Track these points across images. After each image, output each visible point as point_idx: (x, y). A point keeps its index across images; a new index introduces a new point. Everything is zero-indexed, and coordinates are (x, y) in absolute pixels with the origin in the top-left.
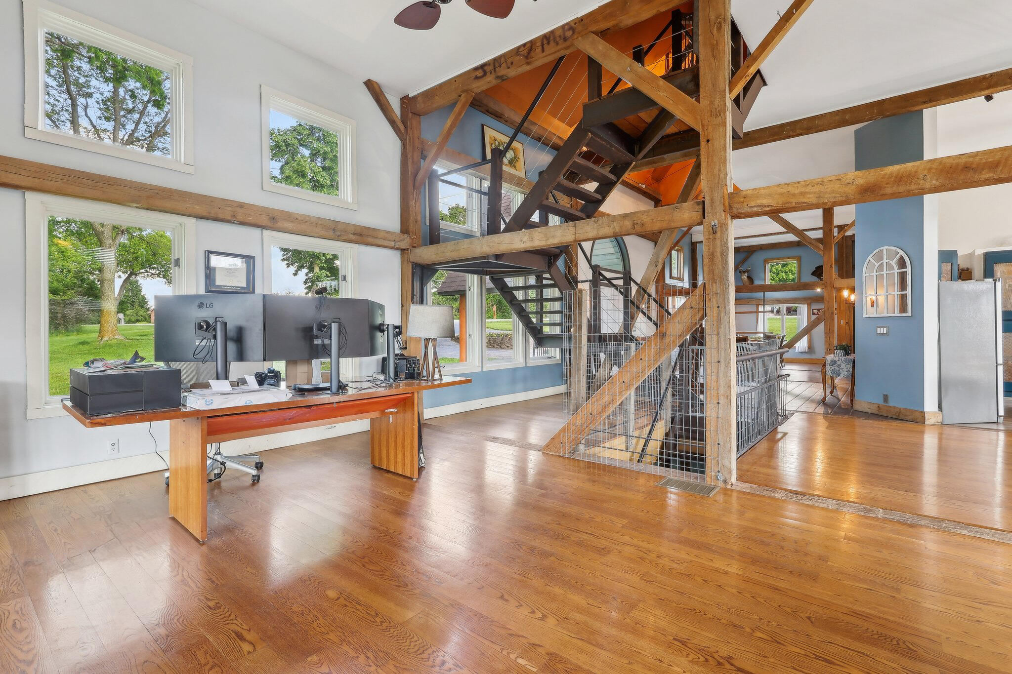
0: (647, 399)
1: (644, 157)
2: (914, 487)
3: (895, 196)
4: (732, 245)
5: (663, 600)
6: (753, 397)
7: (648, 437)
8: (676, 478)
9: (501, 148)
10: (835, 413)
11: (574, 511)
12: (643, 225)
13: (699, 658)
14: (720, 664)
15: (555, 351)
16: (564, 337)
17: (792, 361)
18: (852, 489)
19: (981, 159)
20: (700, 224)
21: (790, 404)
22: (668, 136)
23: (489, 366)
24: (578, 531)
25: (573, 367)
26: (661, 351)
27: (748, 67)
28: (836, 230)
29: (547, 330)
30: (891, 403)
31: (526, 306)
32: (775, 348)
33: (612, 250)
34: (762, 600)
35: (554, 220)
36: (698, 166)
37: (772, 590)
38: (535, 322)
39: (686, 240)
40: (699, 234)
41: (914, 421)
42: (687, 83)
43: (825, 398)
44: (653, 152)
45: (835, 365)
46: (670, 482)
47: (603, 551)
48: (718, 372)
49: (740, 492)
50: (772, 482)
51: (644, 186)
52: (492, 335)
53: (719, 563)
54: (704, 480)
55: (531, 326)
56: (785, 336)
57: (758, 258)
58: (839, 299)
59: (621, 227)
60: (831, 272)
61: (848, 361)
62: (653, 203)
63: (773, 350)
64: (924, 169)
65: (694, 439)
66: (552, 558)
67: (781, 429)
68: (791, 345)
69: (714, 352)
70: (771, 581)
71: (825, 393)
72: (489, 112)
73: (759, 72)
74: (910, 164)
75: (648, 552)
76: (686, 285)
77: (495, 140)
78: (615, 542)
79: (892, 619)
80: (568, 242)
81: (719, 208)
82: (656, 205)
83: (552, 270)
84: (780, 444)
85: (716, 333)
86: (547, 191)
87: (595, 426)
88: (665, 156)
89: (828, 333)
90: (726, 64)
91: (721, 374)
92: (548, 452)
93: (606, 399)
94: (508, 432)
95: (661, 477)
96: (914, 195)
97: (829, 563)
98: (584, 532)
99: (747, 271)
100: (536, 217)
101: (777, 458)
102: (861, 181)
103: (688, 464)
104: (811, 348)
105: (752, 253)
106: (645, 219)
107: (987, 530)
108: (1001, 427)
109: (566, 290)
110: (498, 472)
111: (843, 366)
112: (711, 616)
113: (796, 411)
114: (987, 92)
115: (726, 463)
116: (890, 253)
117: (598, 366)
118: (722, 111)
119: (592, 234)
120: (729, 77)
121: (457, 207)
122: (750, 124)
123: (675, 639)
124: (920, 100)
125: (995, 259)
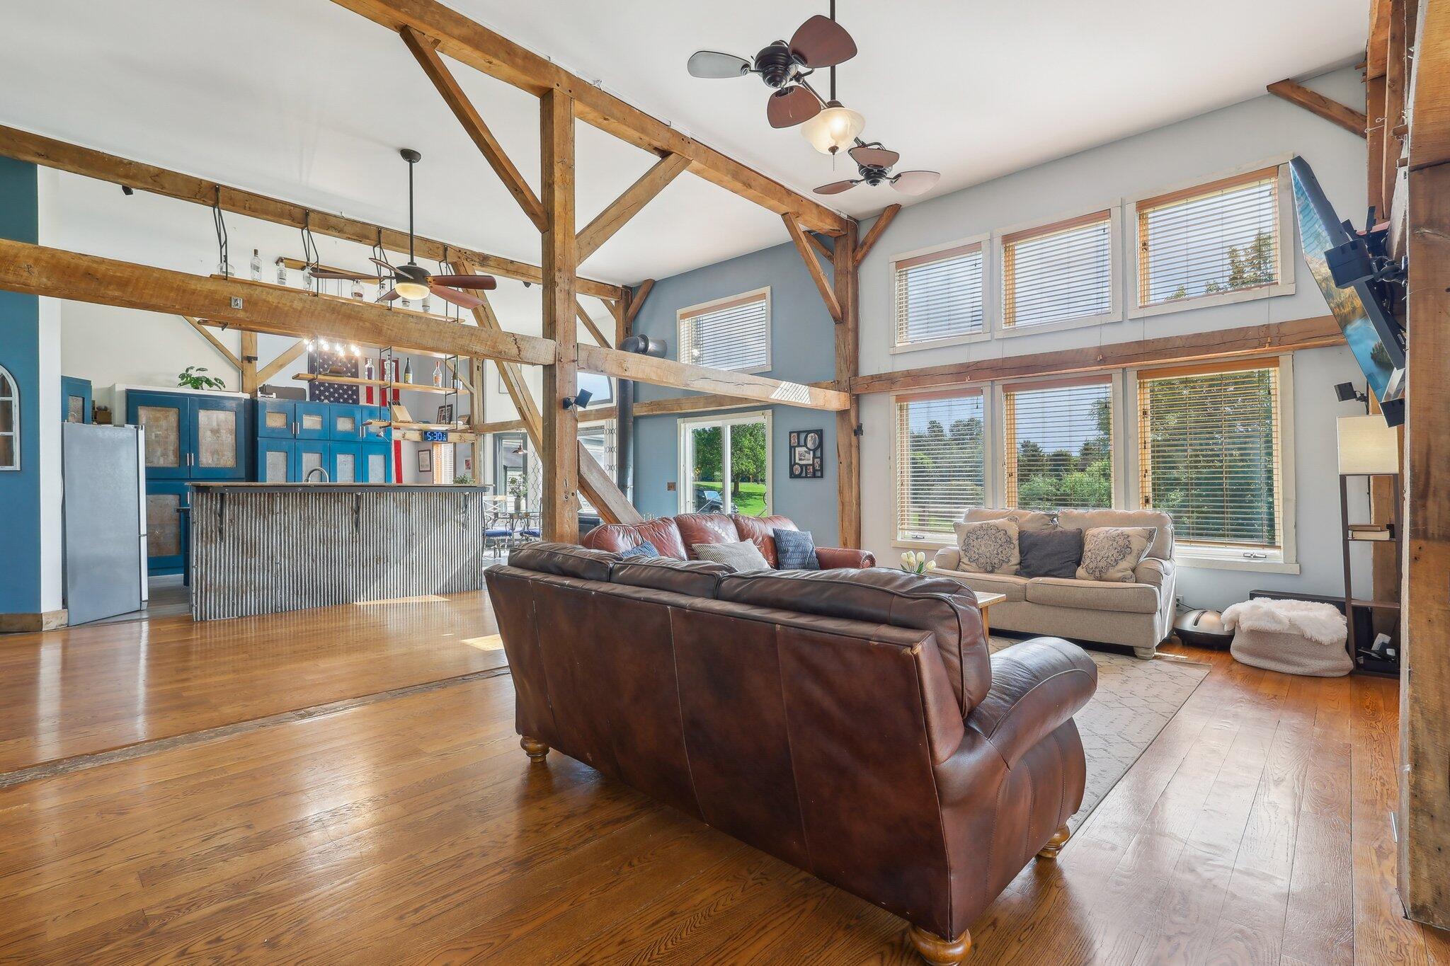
19: (108, 269)
41: (26, 630)
74: (7, 242)
96: (15, 289)
108: (145, 616)
114: (126, 182)
124: (31, 147)
125: (136, 401)
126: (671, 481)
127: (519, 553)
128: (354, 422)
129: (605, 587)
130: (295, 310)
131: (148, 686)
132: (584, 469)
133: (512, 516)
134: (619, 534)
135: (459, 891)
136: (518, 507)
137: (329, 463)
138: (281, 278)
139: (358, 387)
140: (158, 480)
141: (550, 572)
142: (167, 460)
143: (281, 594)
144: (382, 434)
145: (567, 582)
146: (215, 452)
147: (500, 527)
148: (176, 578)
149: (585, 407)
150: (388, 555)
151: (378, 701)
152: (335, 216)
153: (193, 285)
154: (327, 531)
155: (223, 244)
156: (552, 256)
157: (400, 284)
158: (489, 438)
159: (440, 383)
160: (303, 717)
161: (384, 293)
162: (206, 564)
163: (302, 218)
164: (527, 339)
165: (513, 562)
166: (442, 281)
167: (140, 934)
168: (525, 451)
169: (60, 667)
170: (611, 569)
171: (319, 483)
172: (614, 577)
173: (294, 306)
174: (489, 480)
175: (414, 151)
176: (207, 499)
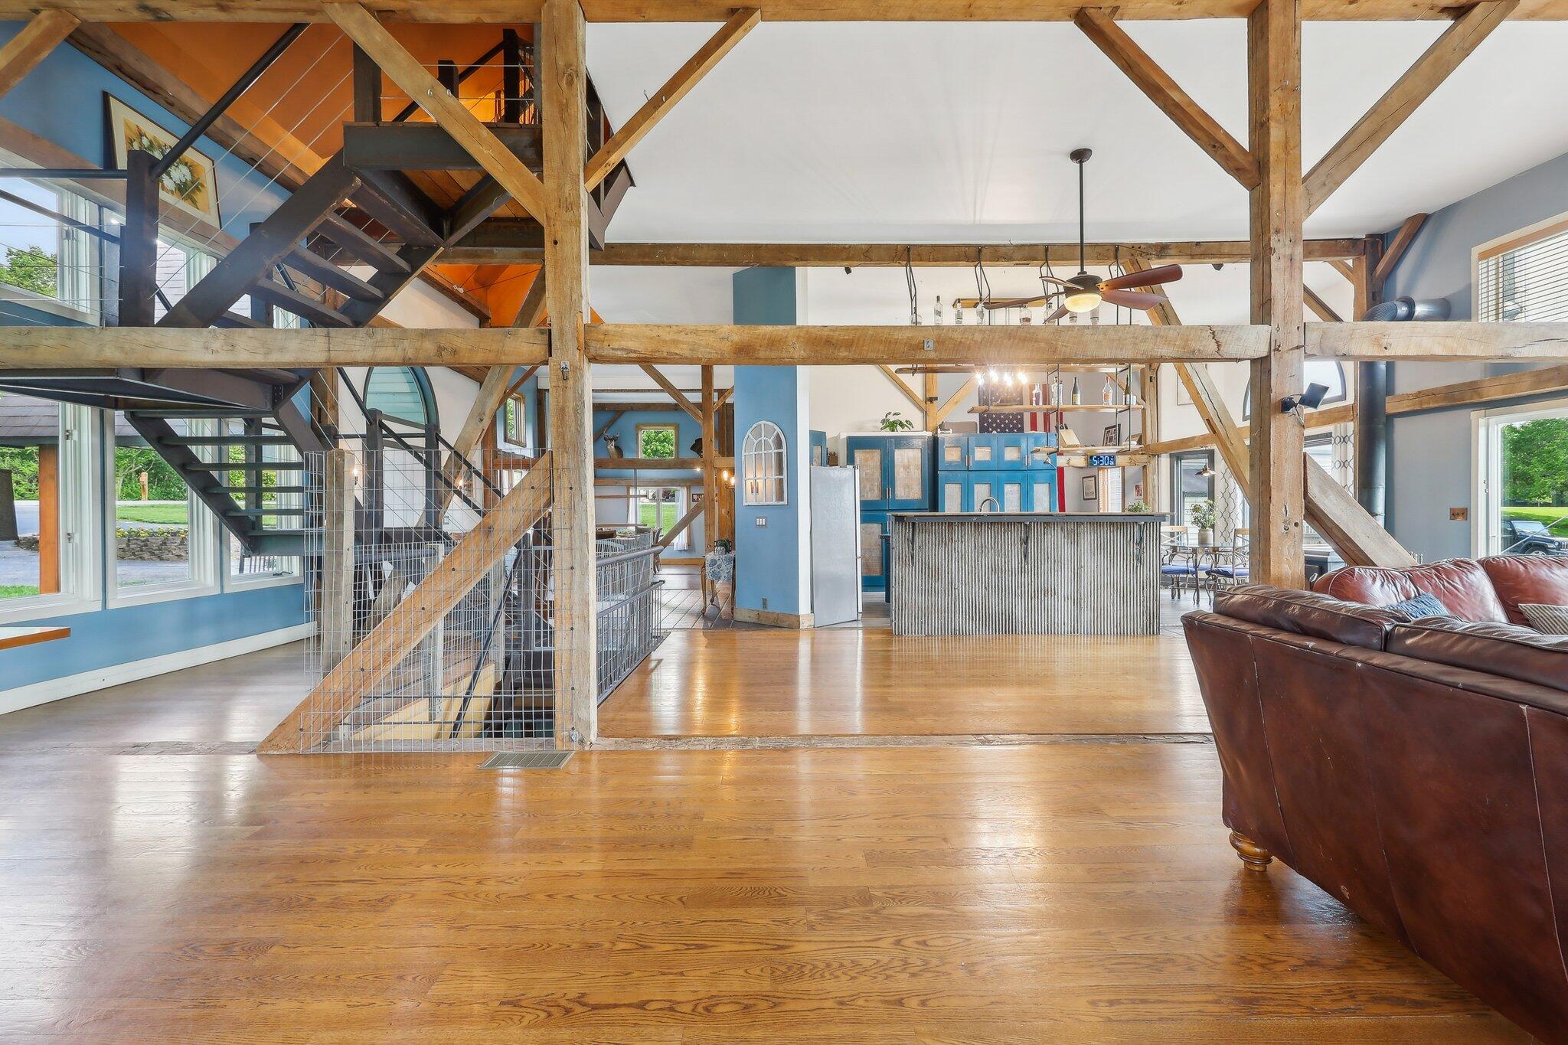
0: (463, 634)
1: (459, 243)
2: (788, 704)
3: (768, 361)
4: (589, 401)
5: (486, 949)
6: (620, 616)
7: (467, 693)
8: (511, 752)
9: (158, 155)
10: (716, 627)
11: (326, 848)
12: (455, 352)
13: (538, 1016)
14: (568, 1011)
15: (290, 563)
16: (307, 536)
17: (670, 563)
18: (733, 721)
19: (840, 335)
20: (546, 363)
21: (665, 619)
22: (497, 219)
23: (119, 599)
24: (332, 883)
25: (325, 590)
26: (489, 554)
27: (609, 153)
28: (716, 395)
29: (269, 522)
30: (770, 609)
31: (221, 476)
32: (647, 547)
33: (406, 388)
34: (626, 897)
35: (284, 319)
36: (542, 277)
37: (639, 878)
38: (243, 508)
39: (528, 384)
40: (546, 377)
41: (790, 627)
42: (525, 147)
43: (705, 608)
44: (472, 238)
45: (715, 566)
46: (502, 760)
47: (380, 904)
48: (571, 584)
49: (601, 753)
50: (643, 730)
51: (461, 290)
52: (138, 534)
53: (572, 863)
54: (553, 745)
55: (235, 514)
56: (661, 529)
57: (627, 421)
58: (719, 481)
59: (417, 350)
60: (711, 447)
61: (728, 560)
62: (476, 320)
63: (644, 549)
64: (794, 336)
65: (538, 686)
66: (274, 949)
67: (655, 655)
68: (667, 542)
69: (566, 554)
70: (637, 866)
71: (705, 603)
72: (119, 69)
73: (623, 164)
74: (781, 327)
75: (462, 881)
76: (528, 452)
77: (141, 135)
78: (402, 881)
79: (764, 866)
80: (315, 364)
81: (572, 345)
82: (481, 325)
83: (283, 411)
84: (654, 676)
85: (568, 526)
86: (268, 262)
87: (371, 690)
88: (496, 250)
89: (708, 526)
90: (580, 138)
91: (576, 586)
92: (271, 752)
93: (392, 639)
94: (179, 728)
95: (487, 754)
96: (785, 364)
97: (704, 820)
98: (344, 882)
99: (614, 439)
100: (243, 307)
101: (649, 695)
102: (736, 338)
103: (528, 726)
104: (691, 544)
105: (621, 414)
106: (458, 343)
107: (847, 738)
108: (860, 625)
109: (310, 450)
110: (145, 814)
111: (723, 566)
112: (558, 946)
113: (673, 629)
114: (846, 263)
115: (583, 714)
116: (768, 429)
117: (378, 586)
118: (572, 206)
119: (365, 354)
120: (585, 160)
121: (34, 254)
122: (616, 232)
123: (502, 1003)
124: (792, 254)
125: (855, 444)
126: (1459, 505)
127: (1229, 599)
128: (1020, 451)
129: (1379, 659)
130: (976, 342)
131: (865, 686)
132: (1314, 491)
133: (1194, 551)
134: (1374, 579)
135: (1161, 1002)
136: (1203, 541)
137: (998, 493)
138: (959, 317)
139: (1022, 415)
140: (870, 512)
141: (1279, 628)
142: (874, 495)
143: (959, 618)
144: (1049, 461)
145: (1311, 644)
146: (907, 486)
147: (1179, 563)
148: (880, 595)
149: (1316, 407)
150: (1056, 588)
151: (1053, 743)
152: (1005, 246)
153: (897, 335)
154: (998, 560)
155: (913, 298)
156: (1265, 216)
157: (1070, 298)
158: (1165, 461)
159: (1110, 400)
160: (983, 743)
161: (1051, 312)
162: (902, 585)
163: (975, 255)
164: (1230, 330)
165: (1220, 610)
166: (1117, 284)
167: (867, 909)
168: (1212, 472)
169: (809, 659)
170: (1387, 633)
171: (989, 513)
172: (1395, 646)
173: (975, 339)
174: (1165, 508)
175: (1084, 149)
176: (902, 527)
